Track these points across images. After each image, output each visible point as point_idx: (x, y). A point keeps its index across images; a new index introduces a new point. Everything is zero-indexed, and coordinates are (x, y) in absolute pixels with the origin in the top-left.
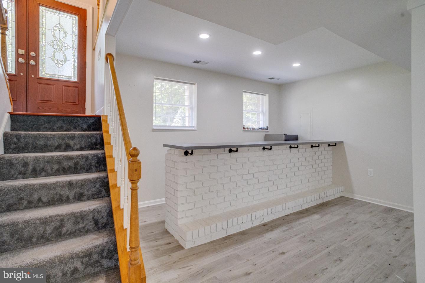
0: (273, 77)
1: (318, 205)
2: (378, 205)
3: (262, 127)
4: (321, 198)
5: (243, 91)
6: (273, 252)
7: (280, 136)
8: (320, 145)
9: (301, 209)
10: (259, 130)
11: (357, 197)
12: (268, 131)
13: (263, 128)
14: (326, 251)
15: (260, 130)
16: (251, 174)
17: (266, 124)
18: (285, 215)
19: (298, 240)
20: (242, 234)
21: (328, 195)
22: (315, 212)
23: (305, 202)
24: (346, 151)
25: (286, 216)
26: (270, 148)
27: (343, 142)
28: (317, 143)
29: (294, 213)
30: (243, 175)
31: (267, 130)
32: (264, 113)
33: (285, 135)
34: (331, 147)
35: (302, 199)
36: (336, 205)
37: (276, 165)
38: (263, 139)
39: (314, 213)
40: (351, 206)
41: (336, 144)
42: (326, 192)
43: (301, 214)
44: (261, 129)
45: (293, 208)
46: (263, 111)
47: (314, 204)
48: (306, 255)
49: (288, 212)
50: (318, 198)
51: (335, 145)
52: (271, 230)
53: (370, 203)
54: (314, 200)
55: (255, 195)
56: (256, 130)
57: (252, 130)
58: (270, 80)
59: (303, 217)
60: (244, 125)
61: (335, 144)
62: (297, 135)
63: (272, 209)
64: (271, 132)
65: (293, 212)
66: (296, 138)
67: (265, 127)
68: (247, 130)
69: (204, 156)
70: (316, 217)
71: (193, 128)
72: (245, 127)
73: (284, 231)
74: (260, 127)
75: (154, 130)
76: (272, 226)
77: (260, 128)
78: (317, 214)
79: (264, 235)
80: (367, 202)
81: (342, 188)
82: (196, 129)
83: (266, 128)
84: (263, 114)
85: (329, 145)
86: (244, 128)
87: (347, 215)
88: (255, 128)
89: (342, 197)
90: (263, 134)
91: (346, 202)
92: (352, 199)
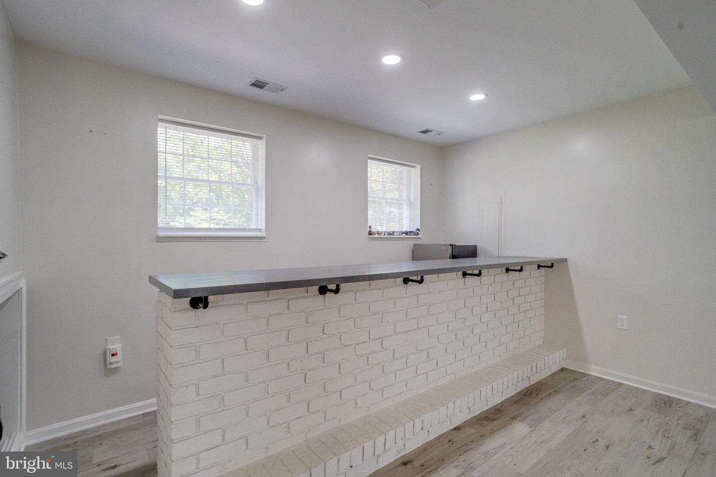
0: (430, 128)
1: (520, 392)
3: (408, 230)
4: (525, 377)
5: (369, 156)
7: (442, 248)
8: (523, 268)
9: (486, 408)
10: (401, 236)
11: (595, 371)
12: (419, 238)
13: (410, 232)
15: (404, 235)
16: (376, 339)
17: (416, 225)
18: (452, 427)
21: (539, 370)
22: (516, 413)
23: (495, 392)
24: (572, 277)
25: (455, 429)
26: (419, 278)
27: (566, 260)
28: (517, 264)
29: (471, 418)
30: (357, 344)
31: (417, 236)
32: (410, 202)
33: (452, 245)
34: (543, 270)
35: (490, 387)
36: (556, 391)
37: (433, 314)
38: (409, 254)
39: (514, 418)
40: (586, 393)
41: (552, 264)
42: (534, 365)
43: (486, 422)
44: (407, 233)
45: (470, 408)
46: (409, 198)
47: (511, 392)
49: (458, 421)
50: (520, 380)
51: (552, 266)
53: (620, 384)
54: (513, 384)
55: (385, 387)
56: (396, 235)
57: (386, 236)
58: (424, 134)
59: (493, 432)
60: (370, 227)
61: (550, 265)
62: (476, 246)
63: (423, 421)
64: (425, 239)
65: (469, 418)
66: (472, 252)
67: (413, 230)
68: (376, 235)
69: (249, 307)
70: (519, 429)
71: (259, 234)
72: (373, 230)
74: (405, 229)
75: (160, 239)
77: (403, 233)
78: (521, 421)
80: (616, 382)
81: (563, 353)
82: (263, 234)
83: (417, 233)
84: (410, 204)
85: (539, 266)
86: (370, 233)
87: (584, 420)
88: (394, 232)
89: (563, 370)
90: (409, 244)
91: (575, 383)
92: (584, 375)
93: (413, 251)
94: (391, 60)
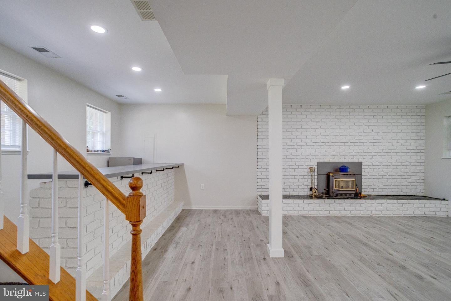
0: (123, 95)
2: (208, 210)
5: (87, 104)
6: (186, 265)
10: (101, 153)
11: (194, 208)
12: (110, 154)
13: (106, 151)
14: (214, 249)
17: (108, 146)
18: (162, 235)
19: (192, 249)
20: (146, 265)
24: (186, 171)
25: (163, 236)
27: (183, 164)
29: (166, 231)
33: (134, 158)
34: (174, 169)
36: (186, 216)
38: (106, 163)
39: (180, 227)
40: (195, 215)
43: (171, 231)
44: (103, 151)
46: (102, 130)
48: (207, 256)
52: (165, 251)
53: (203, 210)
56: (99, 153)
58: (117, 97)
59: (176, 232)
60: (88, 147)
61: (178, 166)
62: (142, 159)
64: (113, 155)
67: (107, 149)
68: (90, 152)
70: (184, 229)
72: (90, 149)
73: (175, 247)
76: (162, 248)
77: (101, 151)
78: (183, 226)
79: (164, 256)
81: (183, 203)
83: (109, 151)
84: (104, 134)
86: (88, 151)
87: (199, 221)
88: (98, 150)
89: (183, 210)
90: (105, 157)
91: (190, 213)
92: (191, 210)
93: (108, 162)
94: (137, 69)
